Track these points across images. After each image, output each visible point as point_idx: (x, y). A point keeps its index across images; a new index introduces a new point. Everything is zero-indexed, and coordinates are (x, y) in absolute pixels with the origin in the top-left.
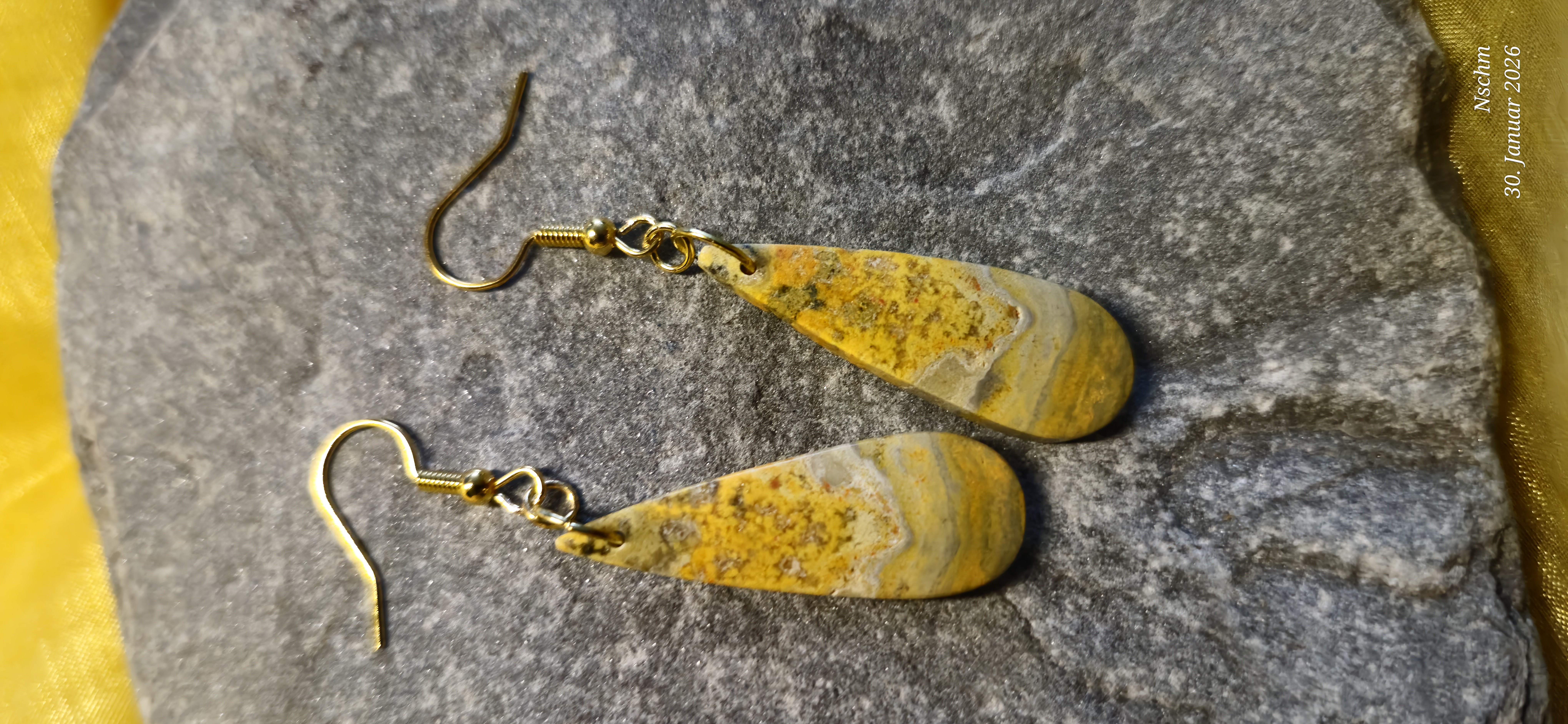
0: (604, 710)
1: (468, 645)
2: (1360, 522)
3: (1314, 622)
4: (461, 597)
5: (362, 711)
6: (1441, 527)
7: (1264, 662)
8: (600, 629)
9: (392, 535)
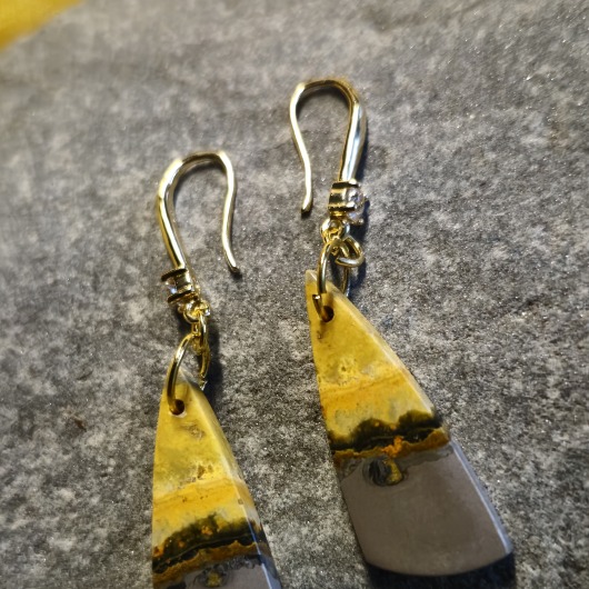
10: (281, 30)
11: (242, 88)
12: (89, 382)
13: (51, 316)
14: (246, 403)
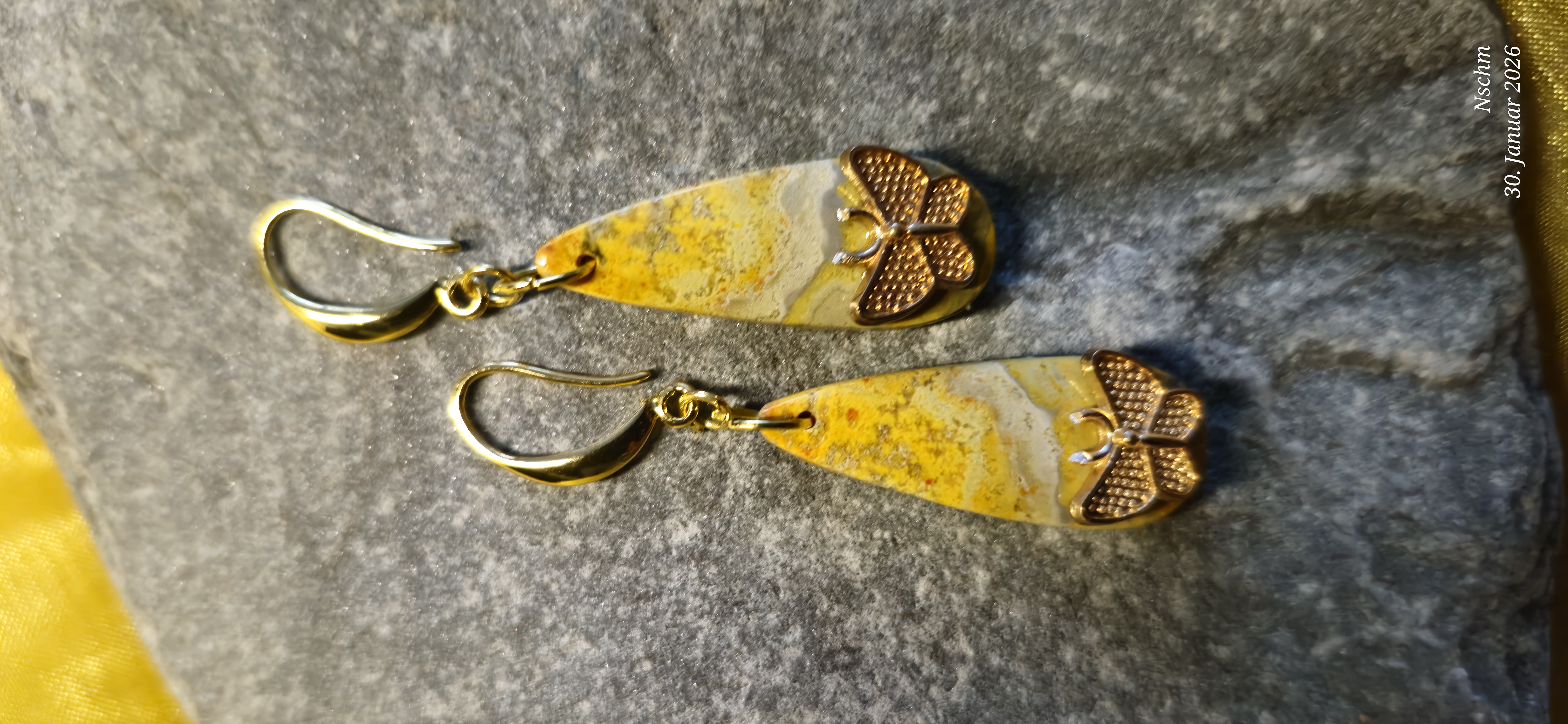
0: (662, 587)
1: (505, 538)
2: (1392, 317)
3: (1351, 420)
4: (490, 490)
5: (399, 615)
6: (1467, 317)
7: (1304, 464)
8: (647, 508)
9: (402, 432)
10: (271, 402)
11: (359, 442)
12: (781, 582)
13: (698, 653)
14: (790, 371)
